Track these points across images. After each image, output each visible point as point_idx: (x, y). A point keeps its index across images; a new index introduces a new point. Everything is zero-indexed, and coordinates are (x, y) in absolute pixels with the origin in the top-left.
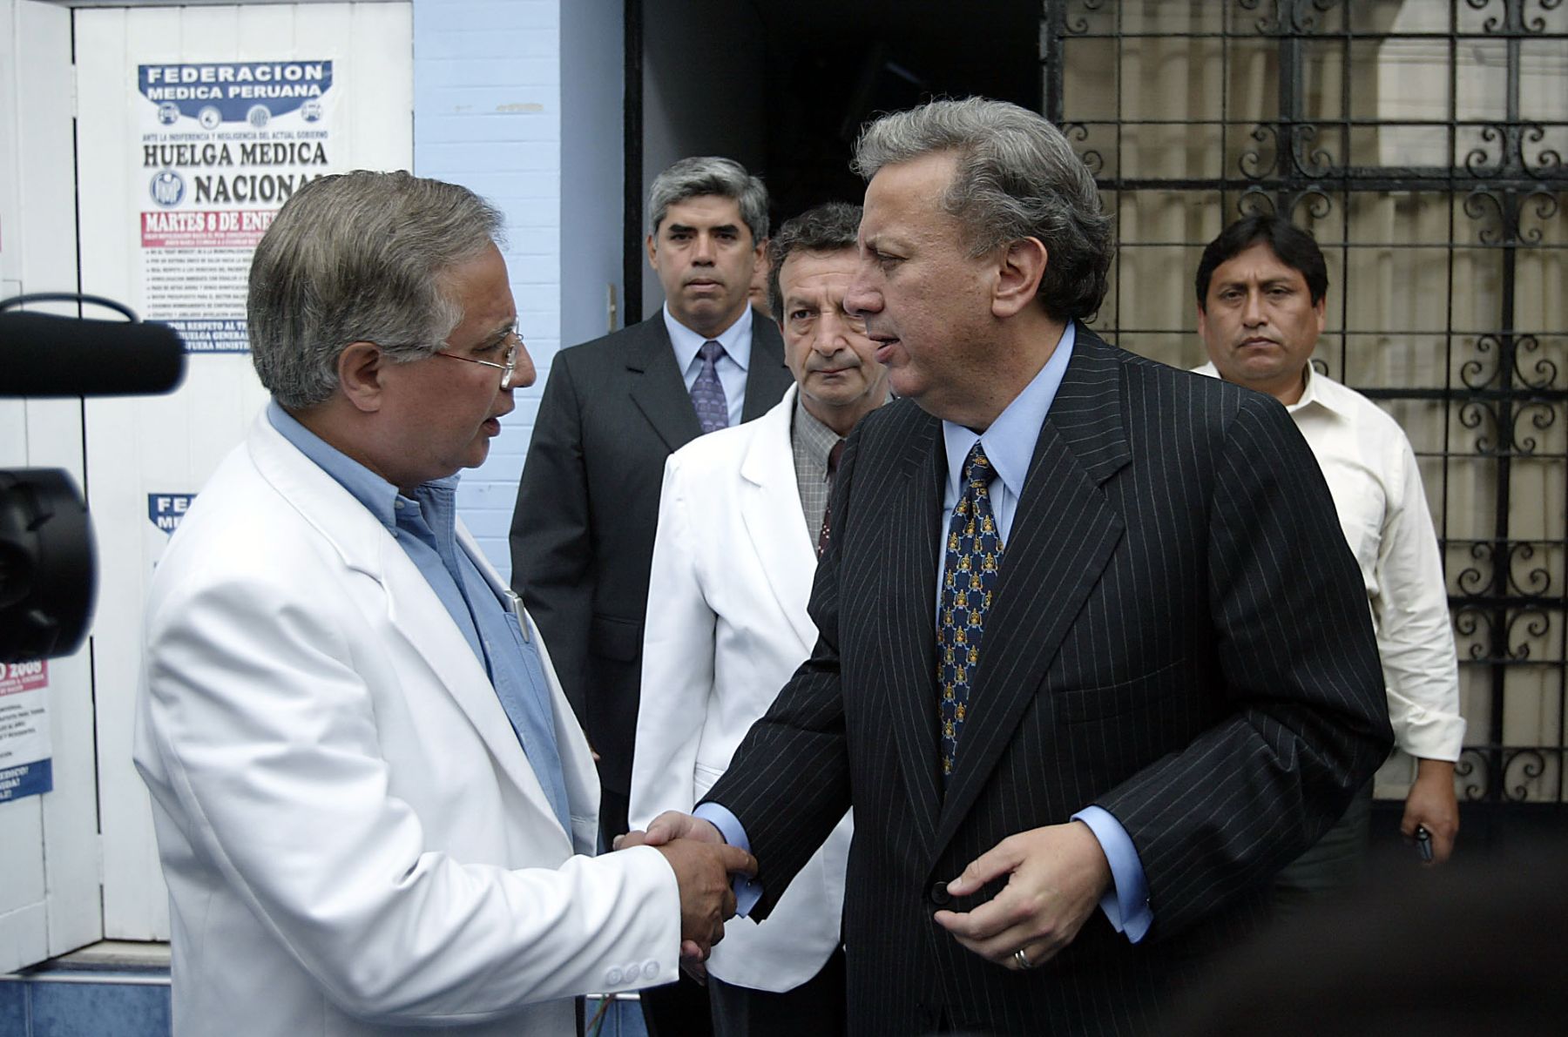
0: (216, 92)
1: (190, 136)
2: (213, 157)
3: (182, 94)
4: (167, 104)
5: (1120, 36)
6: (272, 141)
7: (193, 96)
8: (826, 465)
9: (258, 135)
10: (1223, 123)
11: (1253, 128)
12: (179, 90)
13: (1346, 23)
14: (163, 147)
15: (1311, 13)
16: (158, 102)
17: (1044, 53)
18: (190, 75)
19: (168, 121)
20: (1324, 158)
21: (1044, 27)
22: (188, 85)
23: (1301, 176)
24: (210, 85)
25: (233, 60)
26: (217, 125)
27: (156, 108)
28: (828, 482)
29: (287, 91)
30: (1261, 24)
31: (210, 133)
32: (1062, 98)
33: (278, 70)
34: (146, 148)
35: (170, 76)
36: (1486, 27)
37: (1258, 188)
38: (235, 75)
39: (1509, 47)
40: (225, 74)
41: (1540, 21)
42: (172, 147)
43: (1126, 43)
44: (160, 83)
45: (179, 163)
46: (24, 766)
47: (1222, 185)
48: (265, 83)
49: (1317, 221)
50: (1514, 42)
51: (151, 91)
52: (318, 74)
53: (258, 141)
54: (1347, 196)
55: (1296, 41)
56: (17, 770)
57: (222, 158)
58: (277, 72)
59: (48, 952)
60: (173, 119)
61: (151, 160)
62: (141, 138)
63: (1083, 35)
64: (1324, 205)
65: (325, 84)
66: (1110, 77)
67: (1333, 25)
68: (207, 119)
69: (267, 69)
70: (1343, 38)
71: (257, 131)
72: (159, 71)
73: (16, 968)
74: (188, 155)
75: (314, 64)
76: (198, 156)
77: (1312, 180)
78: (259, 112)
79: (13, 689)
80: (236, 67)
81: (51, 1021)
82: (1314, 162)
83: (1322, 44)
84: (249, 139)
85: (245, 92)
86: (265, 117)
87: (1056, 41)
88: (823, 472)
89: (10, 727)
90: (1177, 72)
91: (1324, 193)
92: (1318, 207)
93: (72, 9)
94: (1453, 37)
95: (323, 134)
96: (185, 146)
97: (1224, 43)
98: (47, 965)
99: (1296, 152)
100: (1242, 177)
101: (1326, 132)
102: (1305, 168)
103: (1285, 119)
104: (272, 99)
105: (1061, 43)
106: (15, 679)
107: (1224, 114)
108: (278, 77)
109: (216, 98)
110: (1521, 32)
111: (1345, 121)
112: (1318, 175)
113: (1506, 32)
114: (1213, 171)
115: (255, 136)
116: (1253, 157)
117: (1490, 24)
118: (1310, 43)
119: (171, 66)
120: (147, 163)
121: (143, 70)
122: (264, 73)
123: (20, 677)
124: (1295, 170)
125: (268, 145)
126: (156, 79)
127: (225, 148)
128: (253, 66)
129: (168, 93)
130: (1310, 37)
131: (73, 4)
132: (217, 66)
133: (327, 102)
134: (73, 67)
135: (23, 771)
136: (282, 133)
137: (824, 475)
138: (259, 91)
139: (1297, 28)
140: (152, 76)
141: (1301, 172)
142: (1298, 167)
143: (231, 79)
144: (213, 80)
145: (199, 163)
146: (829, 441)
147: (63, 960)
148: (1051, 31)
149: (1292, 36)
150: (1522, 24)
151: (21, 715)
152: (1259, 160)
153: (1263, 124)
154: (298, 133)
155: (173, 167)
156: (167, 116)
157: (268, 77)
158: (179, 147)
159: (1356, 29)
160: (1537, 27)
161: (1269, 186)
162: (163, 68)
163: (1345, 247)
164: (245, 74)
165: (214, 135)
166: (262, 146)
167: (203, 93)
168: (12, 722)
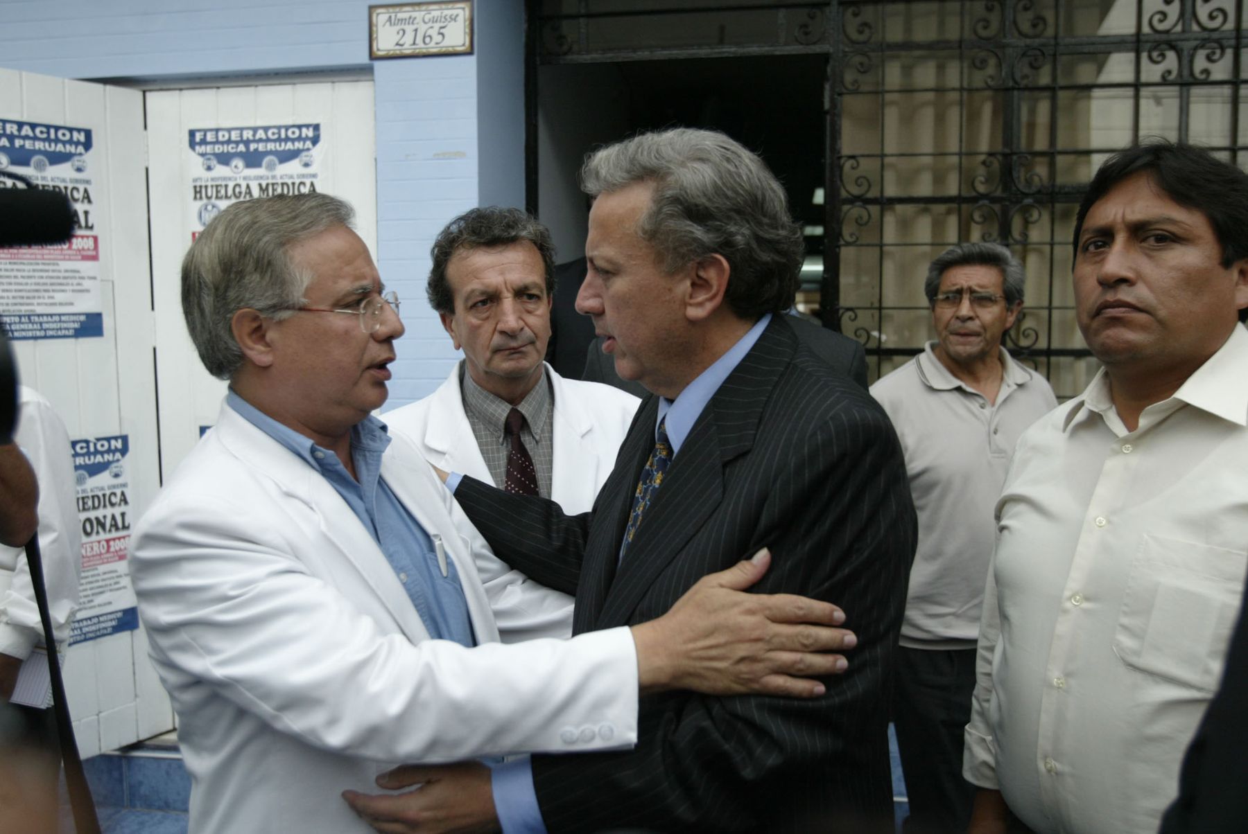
0: (242, 148)
1: (225, 179)
2: (240, 193)
3: (218, 149)
4: (208, 156)
5: (884, 92)
6: (280, 181)
7: (225, 151)
8: (503, 431)
9: (270, 177)
10: (960, 154)
11: (982, 157)
12: (217, 147)
13: (1054, 78)
14: (206, 187)
15: (1027, 70)
16: (202, 155)
17: (827, 105)
18: (223, 136)
19: (209, 168)
20: (1036, 179)
21: (827, 87)
22: (223, 143)
23: (1019, 192)
24: (237, 143)
25: (252, 124)
26: (243, 170)
27: (201, 159)
28: (505, 445)
29: (289, 146)
30: (989, 81)
31: (238, 176)
32: (840, 138)
33: (283, 131)
34: (195, 187)
35: (210, 137)
36: (1163, 77)
37: (986, 202)
38: (254, 135)
39: (1181, 90)
40: (248, 135)
41: (1206, 72)
42: (212, 186)
43: (888, 97)
44: (204, 142)
45: (217, 197)
46: (120, 611)
47: (958, 200)
48: (274, 141)
49: (1031, 226)
50: (1185, 89)
51: (197, 148)
52: (310, 133)
53: (270, 181)
54: (1053, 207)
55: (1016, 93)
56: (116, 614)
57: (246, 193)
58: (282, 133)
59: (138, 737)
60: (212, 167)
61: (198, 196)
62: (191, 180)
63: (856, 92)
64: (1035, 215)
65: (315, 140)
66: (876, 122)
67: (1044, 79)
68: (236, 167)
69: (276, 131)
70: (1052, 89)
71: (270, 174)
72: (202, 133)
73: (117, 746)
74: (223, 192)
75: (307, 126)
76: (230, 192)
77: (1026, 195)
78: (271, 161)
79: (112, 560)
80: (255, 130)
81: (141, 783)
82: (1029, 182)
83: (1037, 94)
84: (264, 180)
85: (261, 147)
86: (275, 165)
87: (836, 96)
88: (499, 437)
89: (111, 585)
90: (927, 117)
91: (1036, 205)
92: (1031, 216)
93: (144, 92)
94: (1137, 86)
95: (314, 176)
96: (221, 186)
97: (961, 96)
98: (138, 745)
99: (1015, 175)
100: (974, 194)
101: (1039, 159)
102: (1022, 186)
103: (1007, 151)
104: (280, 151)
105: (839, 98)
106: (113, 552)
107: (961, 147)
108: (283, 136)
109: (241, 152)
110: (1191, 80)
111: (1052, 151)
112: (1031, 192)
113: (1179, 81)
114: (952, 189)
115: (268, 178)
116: (982, 179)
117: (1166, 75)
118: (1027, 93)
119: (211, 130)
120: (195, 198)
121: (192, 133)
122: (273, 134)
123: (116, 551)
124: (1014, 188)
125: (277, 184)
126: (201, 140)
127: (248, 187)
128: (266, 129)
129: (209, 149)
130: (1027, 88)
131: (145, 88)
132: (242, 129)
133: (317, 153)
134: (145, 132)
135: (120, 615)
136: (286, 175)
137: (501, 440)
138: (271, 146)
139: (1016, 82)
140: (198, 137)
141: (1018, 190)
142: (1016, 186)
143: (251, 138)
144: (239, 139)
145: (230, 198)
146: (503, 410)
147: (148, 742)
148: (832, 89)
149: (1013, 89)
150: (1192, 74)
151: (118, 577)
152: (988, 181)
153: (990, 154)
154: (297, 175)
155: (213, 200)
156: (208, 164)
157: (276, 136)
158: (217, 186)
159: (1061, 81)
160: (1203, 77)
161: (994, 200)
162: (205, 131)
163: (1052, 245)
164: (261, 134)
165: (240, 178)
166: (273, 184)
167: (232, 148)
168: (112, 581)
